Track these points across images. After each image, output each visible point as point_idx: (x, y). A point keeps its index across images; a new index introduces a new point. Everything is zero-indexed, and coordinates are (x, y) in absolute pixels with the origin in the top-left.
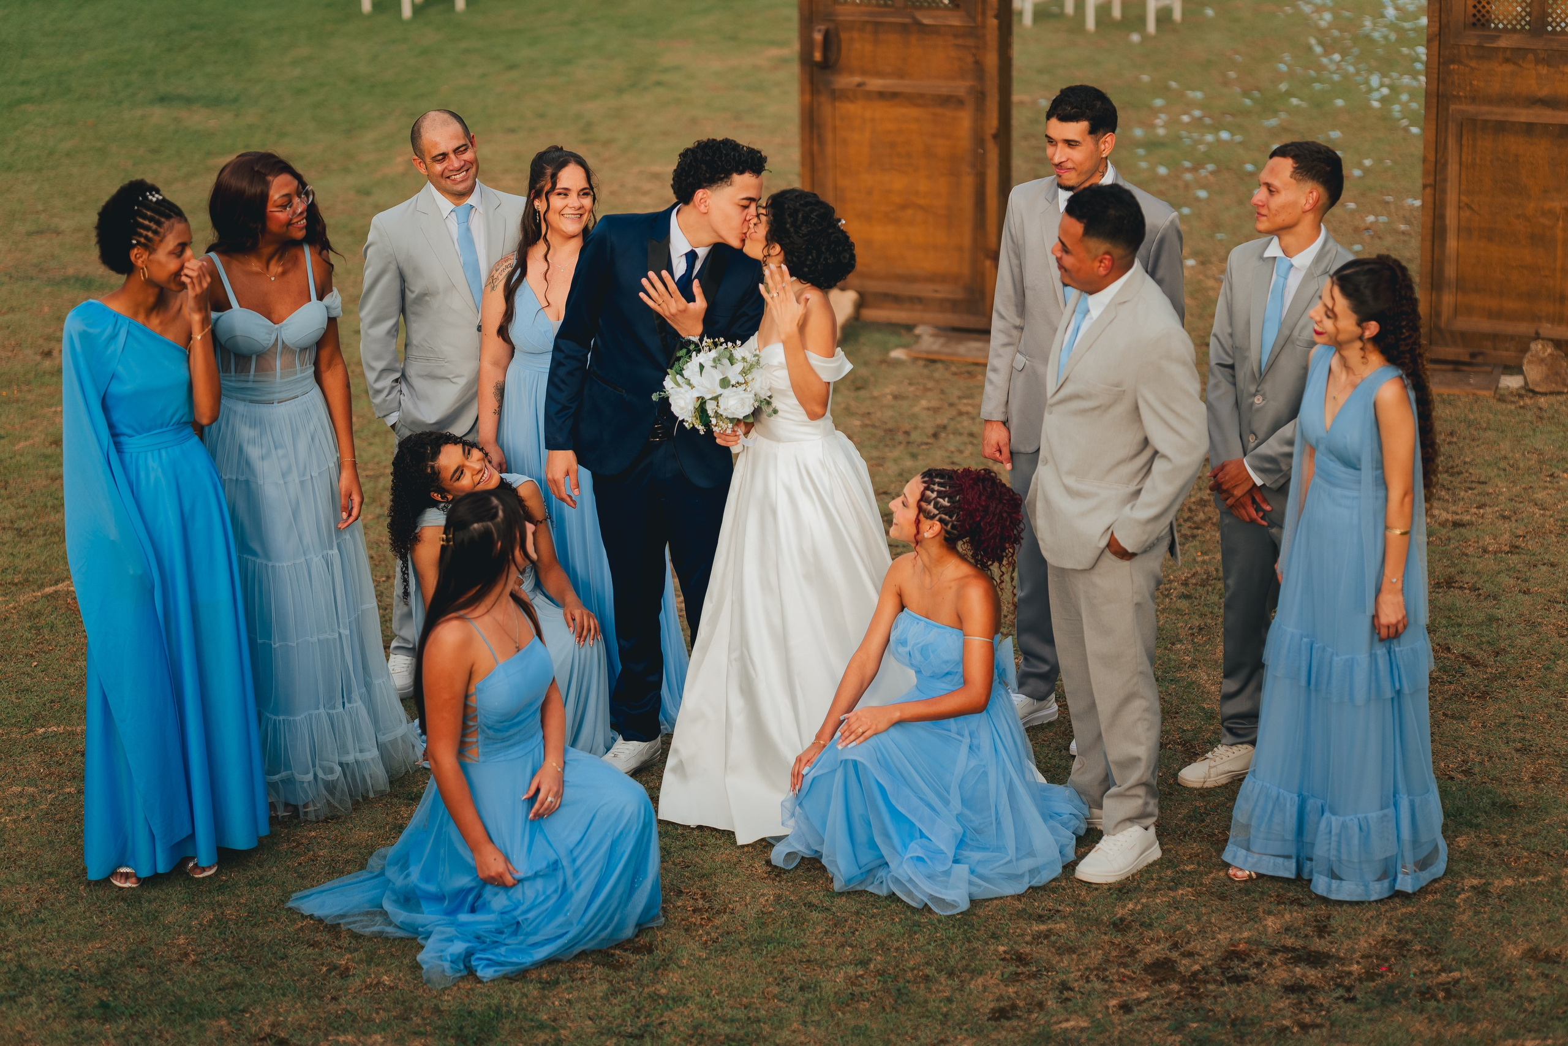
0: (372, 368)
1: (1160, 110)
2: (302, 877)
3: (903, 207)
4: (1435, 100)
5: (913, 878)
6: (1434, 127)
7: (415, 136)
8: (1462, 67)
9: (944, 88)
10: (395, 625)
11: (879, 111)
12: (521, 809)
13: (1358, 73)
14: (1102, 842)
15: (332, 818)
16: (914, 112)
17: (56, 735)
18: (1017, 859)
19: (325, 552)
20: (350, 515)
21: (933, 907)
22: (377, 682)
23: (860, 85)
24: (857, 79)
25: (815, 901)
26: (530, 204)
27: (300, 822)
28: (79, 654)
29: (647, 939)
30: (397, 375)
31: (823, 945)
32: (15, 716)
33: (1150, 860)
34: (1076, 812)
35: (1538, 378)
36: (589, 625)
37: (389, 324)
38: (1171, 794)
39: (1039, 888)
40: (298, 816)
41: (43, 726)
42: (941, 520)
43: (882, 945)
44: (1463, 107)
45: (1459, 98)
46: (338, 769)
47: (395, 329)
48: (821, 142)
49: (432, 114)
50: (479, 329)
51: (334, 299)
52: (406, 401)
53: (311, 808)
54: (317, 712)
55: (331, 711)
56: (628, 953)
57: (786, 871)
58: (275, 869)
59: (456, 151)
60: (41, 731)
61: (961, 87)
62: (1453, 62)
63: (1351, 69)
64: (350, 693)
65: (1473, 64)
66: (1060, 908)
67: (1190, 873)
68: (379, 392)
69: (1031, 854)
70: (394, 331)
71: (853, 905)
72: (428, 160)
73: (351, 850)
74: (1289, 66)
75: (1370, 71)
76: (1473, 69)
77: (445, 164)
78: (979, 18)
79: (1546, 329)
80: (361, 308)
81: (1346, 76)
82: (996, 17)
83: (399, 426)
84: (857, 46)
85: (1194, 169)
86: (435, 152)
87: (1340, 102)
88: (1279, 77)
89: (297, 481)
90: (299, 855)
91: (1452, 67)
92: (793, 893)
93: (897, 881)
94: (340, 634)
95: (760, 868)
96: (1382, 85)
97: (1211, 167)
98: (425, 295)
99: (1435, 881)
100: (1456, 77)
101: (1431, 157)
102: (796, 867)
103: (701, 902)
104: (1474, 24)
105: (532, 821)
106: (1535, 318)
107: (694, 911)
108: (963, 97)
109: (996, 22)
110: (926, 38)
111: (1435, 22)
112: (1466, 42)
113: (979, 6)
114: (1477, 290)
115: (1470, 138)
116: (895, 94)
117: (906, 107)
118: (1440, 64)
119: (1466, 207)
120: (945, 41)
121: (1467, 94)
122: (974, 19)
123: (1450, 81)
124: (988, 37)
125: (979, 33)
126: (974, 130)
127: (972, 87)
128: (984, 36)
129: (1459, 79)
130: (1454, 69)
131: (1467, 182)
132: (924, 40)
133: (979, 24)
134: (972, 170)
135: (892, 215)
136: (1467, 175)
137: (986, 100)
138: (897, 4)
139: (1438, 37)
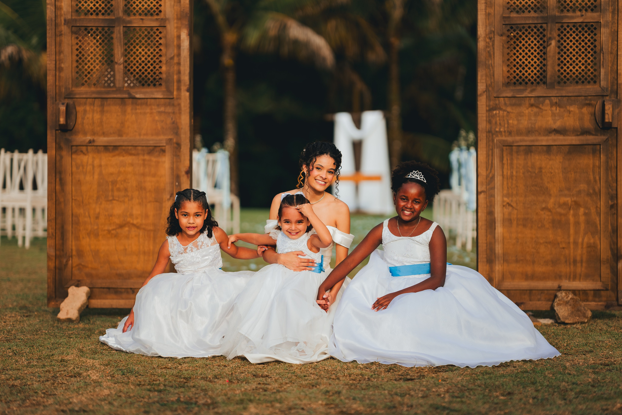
3: (121, 226)
6: (485, 152)
8: (501, 112)
9: (152, 140)
11: (104, 159)
16: (128, 159)
23: (91, 141)
24: (89, 138)
35: (566, 314)
44: (504, 138)
45: (500, 132)
48: (62, 183)
61: (163, 139)
62: (495, 109)
65: (509, 109)
76: (508, 112)
78: (175, 93)
79: (566, 284)
82: (188, 90)
84: (89, 116)
91: (495, 112)
100: (498, 119)
101: (484, 174)
104: (508, 84)
106: (559, 277)
108: (165, 146)
109: (188, 94)
110: (138, 107)
111: (483, 83)
112: (504, 95)
113: (175, 84)
114: (517, 261)
115: (508, 159)
116: (116, 147)
117: (124, 156)
118: (487, 111)
119: (508, 205)
120: (151, 109)
121: (506, 129)
122: (172, 93)
123: (494, 122)
124: (182, 105)
125: (176, 102)
126: (172, 169)
127: (171, 140)
128: (179, 105)
129: (499, 120)
130: (496, 114)
131: (508, 188)
132: (136, 109)
133: (175, 96)
134: (171, 196)
135: (113, 232)
136: (507, 184)
137: (180, 148)
138: (117, 85)
139: (485, 93)
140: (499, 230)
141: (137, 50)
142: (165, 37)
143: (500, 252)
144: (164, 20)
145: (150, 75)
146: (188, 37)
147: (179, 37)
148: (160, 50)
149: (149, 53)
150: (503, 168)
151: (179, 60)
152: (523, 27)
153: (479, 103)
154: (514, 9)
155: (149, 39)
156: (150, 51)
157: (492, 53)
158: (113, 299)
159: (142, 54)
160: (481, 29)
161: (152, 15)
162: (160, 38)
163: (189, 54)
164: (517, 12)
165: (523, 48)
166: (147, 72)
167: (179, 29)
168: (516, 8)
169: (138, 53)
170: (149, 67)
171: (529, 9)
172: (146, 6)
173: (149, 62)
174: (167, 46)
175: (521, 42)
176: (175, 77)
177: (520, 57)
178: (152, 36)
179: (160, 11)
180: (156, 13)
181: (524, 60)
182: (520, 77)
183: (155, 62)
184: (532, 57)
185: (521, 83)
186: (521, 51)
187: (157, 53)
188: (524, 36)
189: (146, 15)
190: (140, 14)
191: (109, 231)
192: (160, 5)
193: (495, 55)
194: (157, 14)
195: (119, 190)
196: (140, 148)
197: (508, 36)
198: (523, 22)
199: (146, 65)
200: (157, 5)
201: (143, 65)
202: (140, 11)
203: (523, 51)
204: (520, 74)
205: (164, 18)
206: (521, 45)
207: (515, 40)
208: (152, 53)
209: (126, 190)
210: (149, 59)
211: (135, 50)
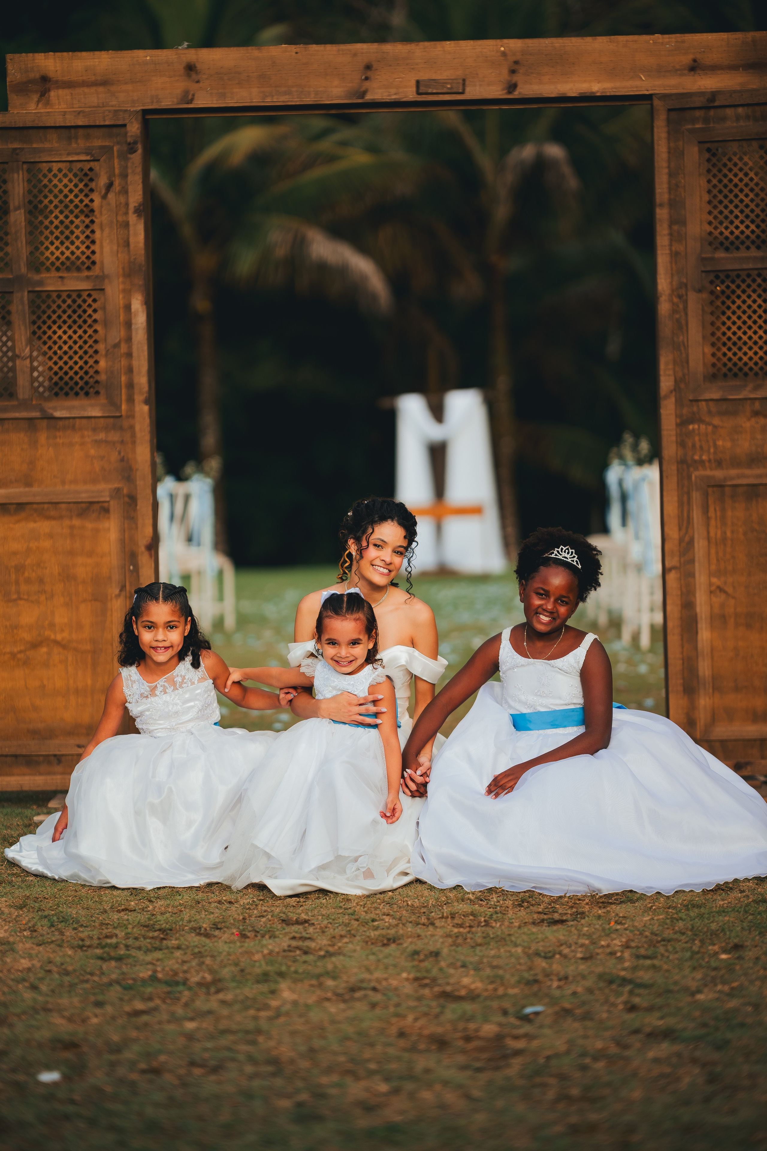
3: (35, 645)
6: (676, 498)
8: (703, 427)
9: (85, 491)
16: (44, 526)
44: (708, 473)
45: (702, 462)
62: (692, 421)
65: (716, 421)
76: (715, 427)
78: (124, 407)
82: (146, 402)
91: (691, 427)
100: (697, 438)
101: (675, 536)
104: (714, 376)
108: (108, 502)
109: (146, 408)
110: (58, 434)
111: (669, 375)
112: (708, 396)
113: (124, 391)
114: (737, 689)
115: (718, 509)
116: (21, 506)
117: (35, 522)
118: (677, 425)
119: (718, 591)
120: (83, 437)
121: (712, 457)
122: (118, 408)
123: (690, 444)
124: (137, 428)
125: (126, 423)
126: (122, 542)
127: (118, 490)
128: (132, 427)
129: (700, 440)
130: (693, 430)
131: (718, 560)
132: (55, 437)
133: (124, 413)
134: (121, 591)
135: (20, 656)
136: (717, 553)
137: (136, 505)
138: (21, 396)
139: (674, 393)
140: (705, 634)
141: (55, 332)
142: (104, 308)
143: (707, 673)
144: (102, 278)
145: (79, 376)
146: (145, 307)
147: (128, 307)
148: (96, 331)
149: (75, 337)
150: (708, 525)
151: (130, 347)
152: (738, 276)
153: (663, 411)
154: (722, 244)
155: (74, 312)
156: (78, 335)
157: (683, 322)
158: (24, 775)
159: (63, 340)
160: (663, 281)
161: (78, 269)
162: (95, 311)
163: (146, 337)
164: (727, 249)
165: (739, 313)
166: (73, 371)
167: (128, 293)
168: (724, 241)
169: (55, 337)
170: (76, 363)
171: (748, 243)
172: (68, 253)
173: (76, 353)
174: (106, 324)
175: (734, 302)
176: (123, 378)
177: (734, 328)
178: (80, 306)
179: (94, 263)
180: (86, 265)
181: (740, 333)
182: (735, 364)
183: (86, 352)
184: (755, 327)
185: (735, 375)
186: (734, 318)
187: (90, 337)
188: (739, 292)
189: (68, 269)
190: (58, 269)
191: (13, 655)
192: (93, 252)
193: (690, 326)
194: (89, 268)
195: (28, 581)
196: (63, 506)
197: (712, 293)
198: (737, 266)
199: (71, 358)
200: (88, 253)
201: (66, 358)
202: (58, 264)
203: (739, 318)
204: (735, 359)
205: (101, 274)
206: (734, 307)
207: (723, 298)
208: (80, 337)
209: (41, 581)
210: (76, 347)
211: (50, 333)
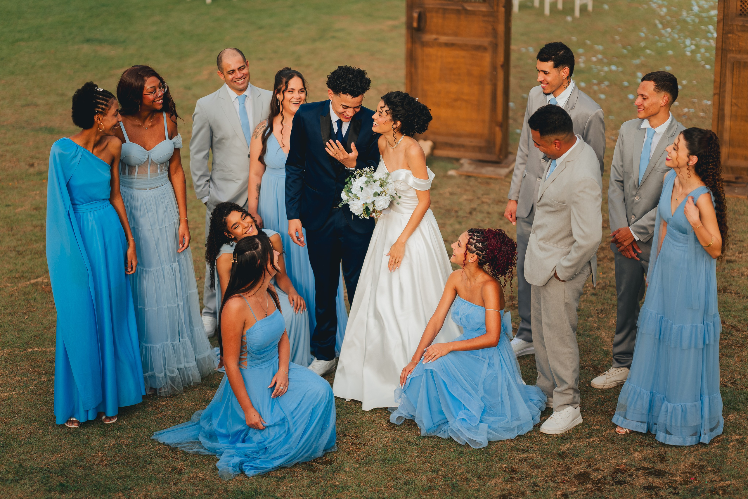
0: (196, 175)
1: (582, 55)
2: (159, 424)
3: (456, 100)
4: (720, 52)
5: (460, 429)
6: (720, 65)
7: (219, 61)
8: (734, 36)
9: (477, 41)
10: (205, 301)
11: (445, 52)
12: (267, 392)
13: (679, 38)
14: (553, 414)
15: (173, 395)
16: (462, 53)
17: (37, 352)
18: (511, 421)
19: (171, 264)
20: (183, 246)
21: (470, 444)
22: (196, 329)
23: (436, 39)
24: (434, 36)
25: (412, 441)
26: (274, 96)
27: (157, 398)
28: (48, 313)
29: (329, 458)
30: (208, 178)
31: (416, 462)
32: (17, 343)
33: (577, 424)
34: (541, 399)
36: (301, 304)
37: (205, 153)
38: (587, 391)
39: (522, 436)
40: (156, 394)
41: (31, 348)
42: (477, 254)
43: (444, 462)
44: (735, 55)
45: (732, 51)
46: (177, 371)
47: (207, 155)
48: (416, 67)
49: (228, 50)
50: (249, 156)
51: (178, 139)
52: (212, 191)
53: (163, 391)
54: (167, 342)
55: (173, 343)
56: (320, 464)
57: (397, 426)
58: (145, 420)
59: (239, 69)
60: (30, 350)
61: (486, 41)
62: (730, 33)
63: (676, 36)
64: (182, 334)
65: (740, 34)
66: (532, 446)
67: (597, 430)
68: (199, 186)
69: (518, 419)
70: (207, 157)
71: (430, 443)
72: (225, 73)
73: (183, 411)
74: (646, 34)
75: (686, 37)
76: (739, 36)
77: (233, 75)
78: (495, 8)
80: (191, 145)
81: (674, 40)
82: (504, 7)
83: (208, 203)
84: (435, 20)
85: (599, 84)
86: (229, 69)
87: (670, 52)
88: (640, 39)
89: (158, 228)
90: (157, 413)
91: (729, 35)
92: (401, 436)
93: (453, 431)
94: (178, 305)
95: (384, 423)
96: (692, 44)
97: (606, 83)
98: (223, 139)
99: (718, 436)
100: (731, 40)
101: (718, 80)
102: (402, 424)
103: (355, 440)
104: (741, 15)
105: (273, 398)
107: (352, 444)
108: (487, 46)
110: (469, 17)
111: (721, 13)
112: (737, 23)
113: (495, 1)
114: (739, 146)
115: (737, 71)
116: (453, 45)
117: (458, 51)
118: (724, 33)
119: (735, 105)
120: (478, 19)
121: (736, 49)
122: (493, 8)
123: (728, 43)
124: (499, 17)
125: (496, 15)
126: (492, 62)
127: (491, 41)
130: (730, 37)
131: (735, 92)
133: (495, 10)
135: (450, 104)
136: (736, 89)
137: (497, 48)
139: (723, 21)
140: (727, 123)
150: (733, 77)
158: (449, 151)
191: (448, 103)
195: (454, 74)
196: (470, 46)
209: (459, 75)
